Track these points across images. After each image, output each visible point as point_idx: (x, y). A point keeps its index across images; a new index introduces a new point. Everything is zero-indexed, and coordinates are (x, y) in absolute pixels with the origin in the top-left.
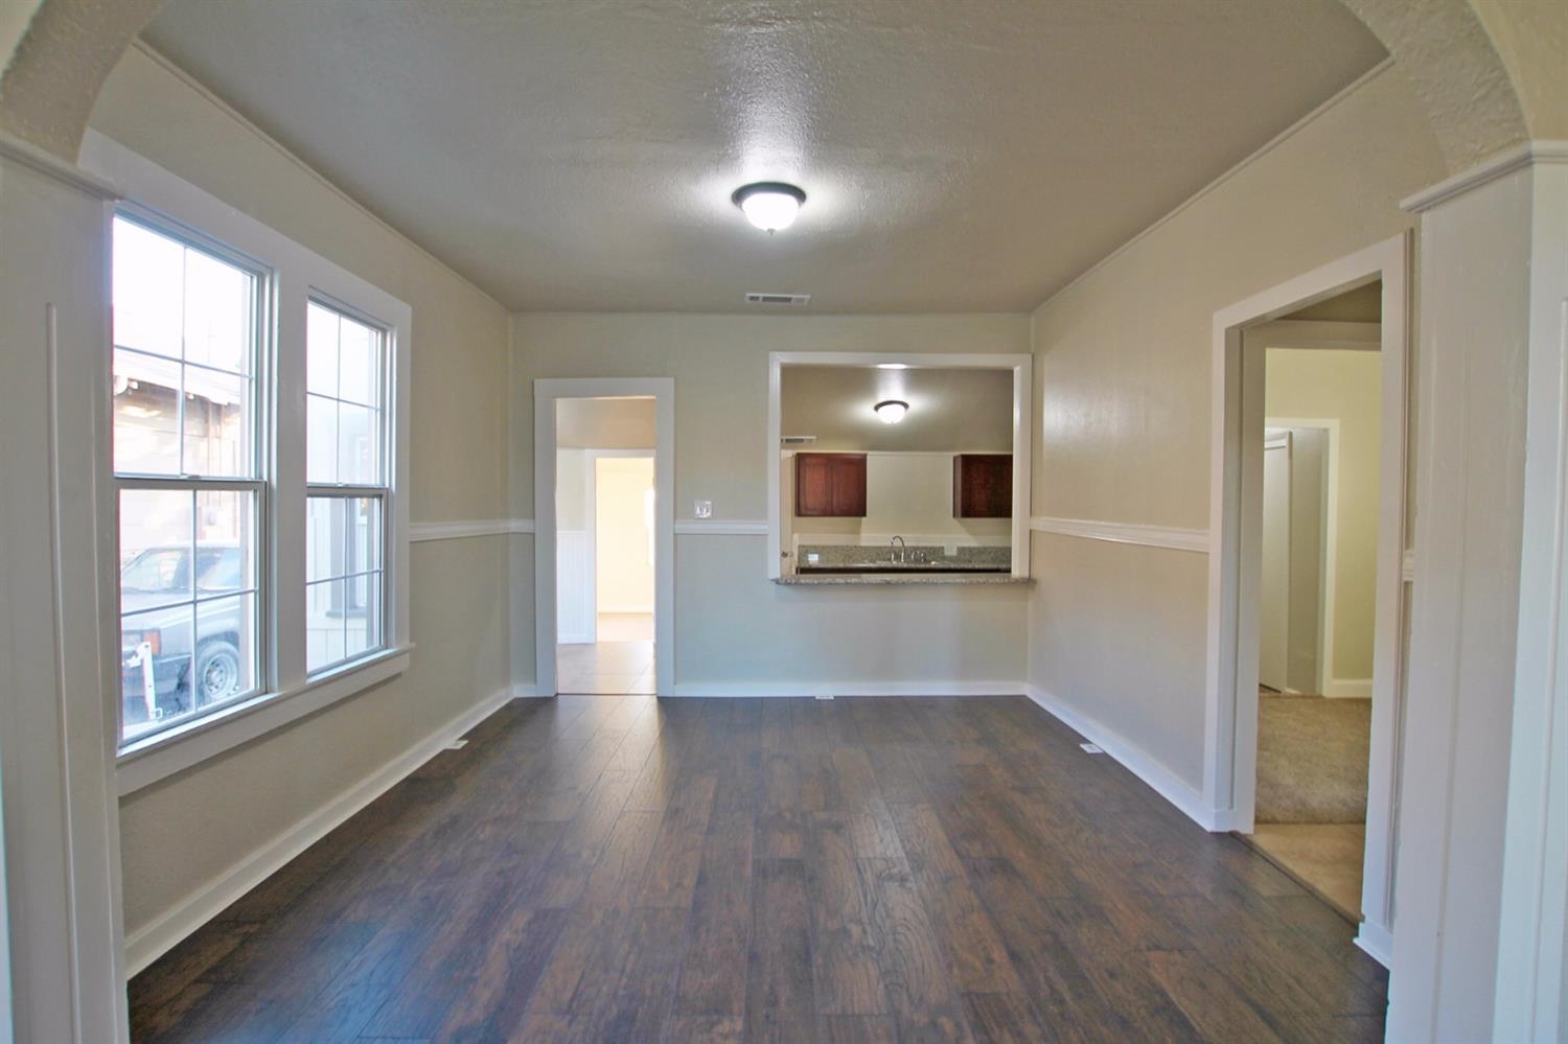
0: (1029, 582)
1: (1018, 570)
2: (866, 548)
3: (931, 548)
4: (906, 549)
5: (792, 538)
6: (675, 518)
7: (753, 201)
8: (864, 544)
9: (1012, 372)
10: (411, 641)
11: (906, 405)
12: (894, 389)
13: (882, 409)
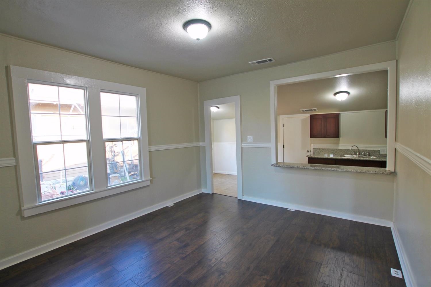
0: (394, 174)
1: (389, 167)
2: (341, 150)
3: (373, 150)
4: (359, 151)
5: (311, 145)
6: (242, 141)
7: (191, 28)
8: (340, 148)
9: (387, 71)
10: (150, 177)
11: (348, 93)
12: (343, 86)
13: (337, 95)
